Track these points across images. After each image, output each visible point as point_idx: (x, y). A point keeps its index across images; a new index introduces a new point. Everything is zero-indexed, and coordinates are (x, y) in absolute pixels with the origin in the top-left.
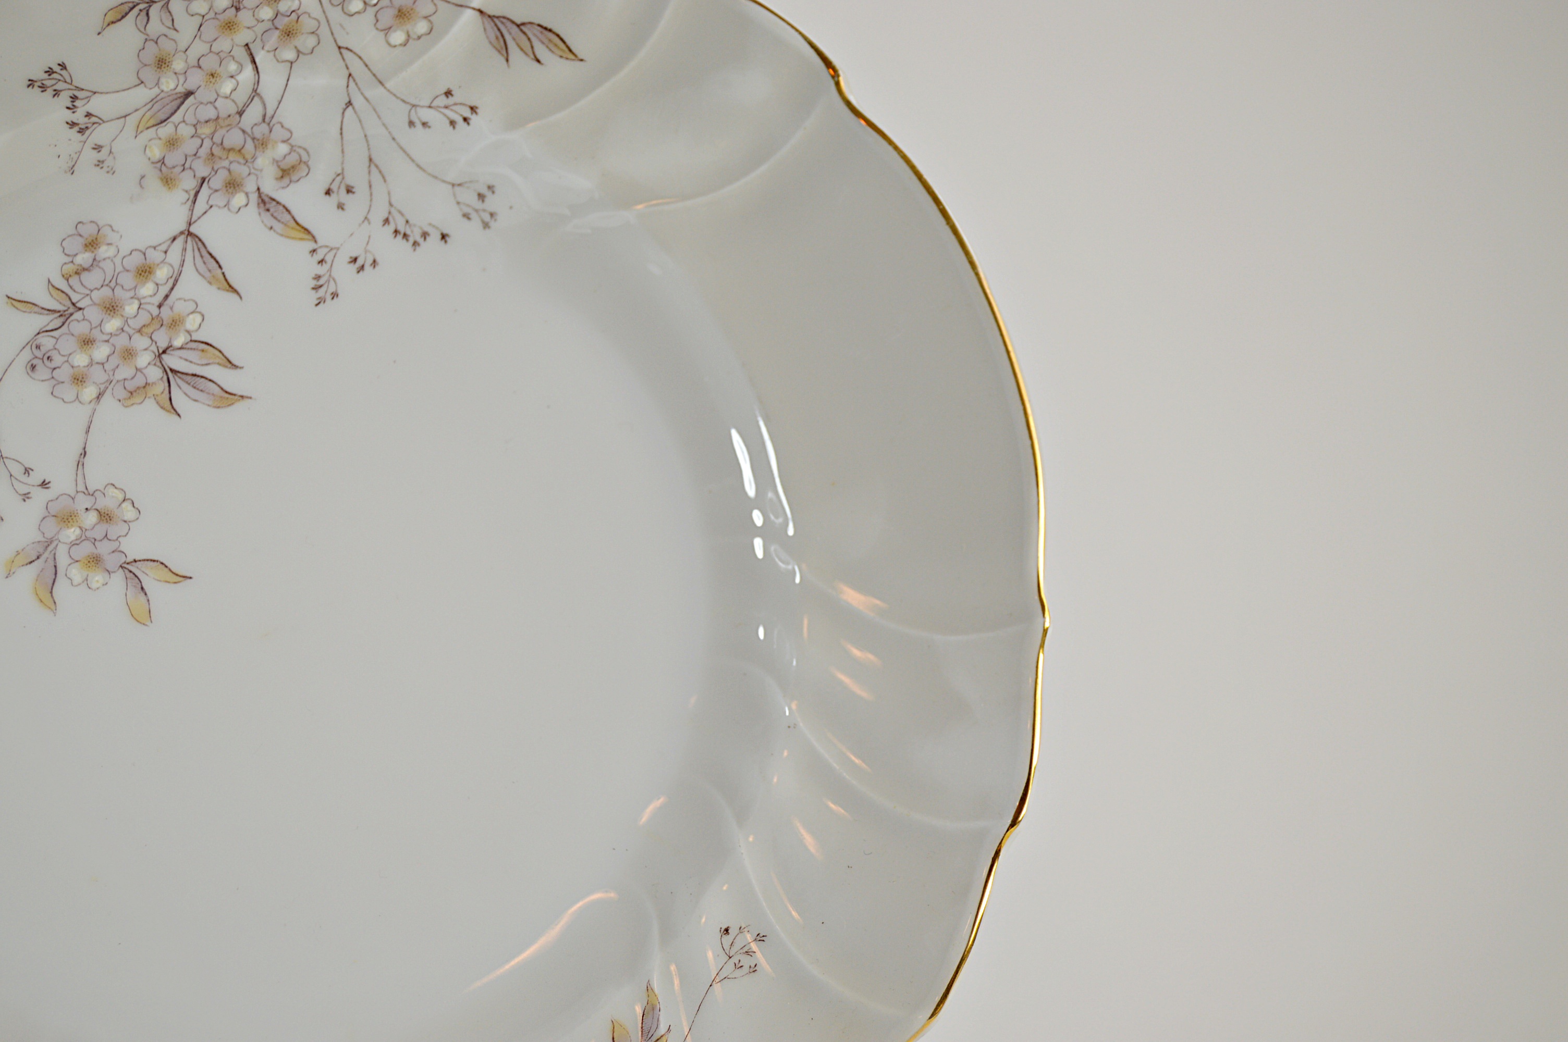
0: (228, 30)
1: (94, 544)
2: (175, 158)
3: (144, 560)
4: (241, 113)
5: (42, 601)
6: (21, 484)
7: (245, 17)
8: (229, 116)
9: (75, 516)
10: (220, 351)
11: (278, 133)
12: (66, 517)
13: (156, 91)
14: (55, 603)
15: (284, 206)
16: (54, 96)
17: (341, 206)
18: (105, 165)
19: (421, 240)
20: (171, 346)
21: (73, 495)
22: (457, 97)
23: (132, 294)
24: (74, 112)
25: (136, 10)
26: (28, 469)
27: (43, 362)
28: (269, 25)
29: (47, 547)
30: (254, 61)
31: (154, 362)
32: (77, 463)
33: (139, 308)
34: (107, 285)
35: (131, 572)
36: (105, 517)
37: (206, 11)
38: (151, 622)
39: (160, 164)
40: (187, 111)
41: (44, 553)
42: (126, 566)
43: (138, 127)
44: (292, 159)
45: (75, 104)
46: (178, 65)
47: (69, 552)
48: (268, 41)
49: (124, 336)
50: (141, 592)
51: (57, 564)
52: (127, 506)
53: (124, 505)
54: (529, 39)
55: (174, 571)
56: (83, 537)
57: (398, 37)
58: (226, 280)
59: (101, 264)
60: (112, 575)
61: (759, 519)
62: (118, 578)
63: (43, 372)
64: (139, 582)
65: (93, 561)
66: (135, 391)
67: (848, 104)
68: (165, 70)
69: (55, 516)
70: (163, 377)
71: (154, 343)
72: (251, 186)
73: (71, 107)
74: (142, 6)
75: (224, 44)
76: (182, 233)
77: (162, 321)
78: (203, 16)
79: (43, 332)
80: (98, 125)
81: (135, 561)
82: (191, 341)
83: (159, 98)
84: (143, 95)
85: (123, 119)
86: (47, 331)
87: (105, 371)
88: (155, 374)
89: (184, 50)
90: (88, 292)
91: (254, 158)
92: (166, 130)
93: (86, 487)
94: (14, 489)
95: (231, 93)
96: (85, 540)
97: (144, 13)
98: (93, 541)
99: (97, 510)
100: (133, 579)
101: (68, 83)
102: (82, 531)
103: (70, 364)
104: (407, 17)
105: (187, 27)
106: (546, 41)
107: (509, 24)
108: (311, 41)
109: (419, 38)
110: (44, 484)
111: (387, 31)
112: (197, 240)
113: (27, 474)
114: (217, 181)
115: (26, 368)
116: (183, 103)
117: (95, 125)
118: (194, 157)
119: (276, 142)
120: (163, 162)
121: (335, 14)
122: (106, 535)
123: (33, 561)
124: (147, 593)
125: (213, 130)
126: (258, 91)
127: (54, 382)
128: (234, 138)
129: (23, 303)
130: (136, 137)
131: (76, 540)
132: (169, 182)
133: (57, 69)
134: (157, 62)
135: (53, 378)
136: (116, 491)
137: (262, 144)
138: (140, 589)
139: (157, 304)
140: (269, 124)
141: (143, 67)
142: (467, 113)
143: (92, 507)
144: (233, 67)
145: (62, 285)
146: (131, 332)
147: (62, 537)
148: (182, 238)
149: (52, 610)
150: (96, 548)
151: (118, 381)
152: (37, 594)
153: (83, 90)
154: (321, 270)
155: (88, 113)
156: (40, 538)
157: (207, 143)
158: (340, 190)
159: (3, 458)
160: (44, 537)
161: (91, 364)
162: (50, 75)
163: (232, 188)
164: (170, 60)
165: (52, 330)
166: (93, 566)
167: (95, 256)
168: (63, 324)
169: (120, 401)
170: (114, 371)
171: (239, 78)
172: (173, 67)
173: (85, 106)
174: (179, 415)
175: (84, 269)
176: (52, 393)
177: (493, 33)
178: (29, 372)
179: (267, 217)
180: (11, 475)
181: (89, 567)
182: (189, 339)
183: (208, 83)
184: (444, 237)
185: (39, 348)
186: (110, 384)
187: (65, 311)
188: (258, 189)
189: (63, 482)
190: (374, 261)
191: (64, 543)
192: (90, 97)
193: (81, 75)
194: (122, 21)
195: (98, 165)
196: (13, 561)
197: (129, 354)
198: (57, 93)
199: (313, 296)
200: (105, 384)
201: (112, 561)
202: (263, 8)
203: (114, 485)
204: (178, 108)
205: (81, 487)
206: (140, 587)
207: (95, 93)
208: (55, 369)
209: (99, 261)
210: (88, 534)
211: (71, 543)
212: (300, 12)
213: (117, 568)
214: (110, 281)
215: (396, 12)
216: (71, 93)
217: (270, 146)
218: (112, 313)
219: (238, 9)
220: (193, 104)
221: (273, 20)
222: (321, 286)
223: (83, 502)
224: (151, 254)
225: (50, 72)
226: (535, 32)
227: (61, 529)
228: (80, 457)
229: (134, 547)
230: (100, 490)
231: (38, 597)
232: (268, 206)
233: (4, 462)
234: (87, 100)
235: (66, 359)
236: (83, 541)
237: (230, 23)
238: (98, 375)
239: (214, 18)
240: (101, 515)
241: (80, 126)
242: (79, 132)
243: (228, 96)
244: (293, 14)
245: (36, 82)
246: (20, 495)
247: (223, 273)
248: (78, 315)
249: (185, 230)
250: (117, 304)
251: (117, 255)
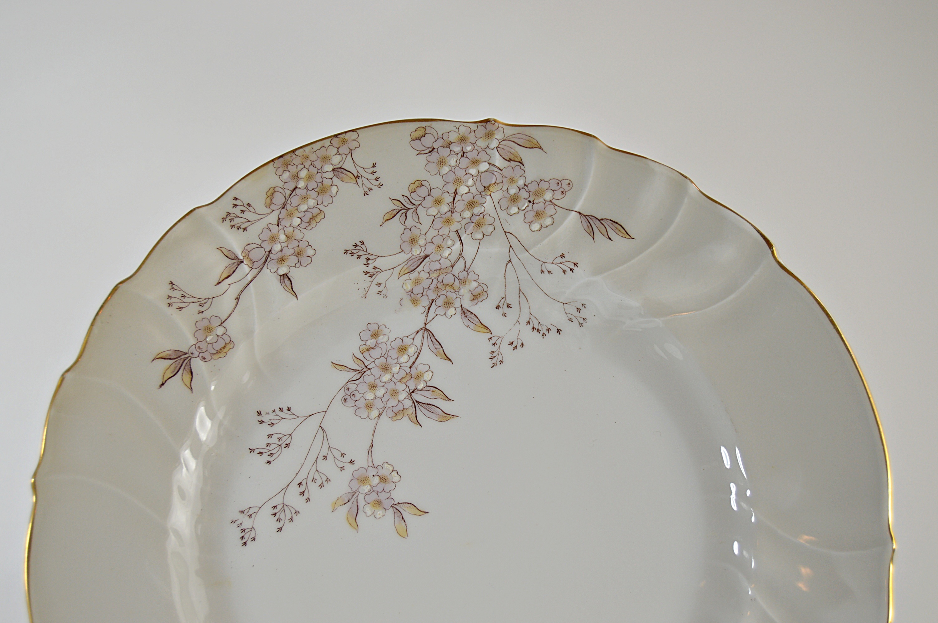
0: (447, 223)
1: (377, 494)
2: (418, 290)
3: (404, 503)
4: (453, 266)
5: (351, 525)
6: (339, 462)
7: (456, 217)
8: (447, 268)
9: (367, 479)
10: (442, 392)
11: (472, 276)
12: (363, 480)
13: (410, 255)
14: (357, 525)
15: (475, 315)
16: (358, 258)
17: (504, 315)
18: (382, 293)
19: (546, 333)
20: (416, 389)
21: (366, 468)
22: (567, 258)
23: (396, 361)
24: (367, 267)
25: (400, 213)
26: (343, 454)
27: (350, 397)
28: (469, 220)
29: (353, 496)
30: (460, 240)
31: (407, 398)
32: (368, 451)
33: (400, 369)
34: (383, 356)
35: (397, 509)
36: (383, 479)
37: (436, 213)
38: (408, 536)
39: (410, 292)
40: (425, 265)
41: (351, 499)
42: (394, 506)
43: (400, 273)
44: (479, 290)
45: (368, 262)
46: (422, 242)
47: (364, 498)
48: (468, 229)
49: (392, 383)
50: (402, 520)
51: (358, 505)
52: (394, 473)
53: (392, 473)
54: (605, 227)
55: (419, 509)
56: (372, 491)
57: (536, 227)
58: (445, 353)
59: (380, 345)
60: (387, 511)
61: (734, 488)
62: (391, 512)
63: (350, 402)
64: (401, 515)
65: (377, 503)
66: (398, 413)
67: (779, 263)
68: (414, 244)
69: (357, 479)
70: (412, 405)
71: (407, 387)
72: (457, 305)
73: (366, 264)
74: (403, 211)
75: (445, 231)
76: (422, 329)
77: (412, 375)
78: (435, 216)
79: (350, 381)
80: (379, 273)
81: (399, 503)
82: (427, 386)
83: (411, 259)
84: (403, 257)
85: (393, 269)
86: (352, 381)
87: (382, 402)
88: (408, 403)
89: (425, 234)
90: (373, 360)
91: (459, 289)
92: (414, 275)
93: (373, 464)
94: (336, 464)
95: (448, 256)
96: (373, 492)
97: (404, 214)
98: (377, 492)
99: (379, 476)
100: (398, 513)
101: (365, 252)
102: (371, 487)
103: (364, 398)
104: (541, 216)
105: (426, 221)
106: (614, 228)
107: (594, 219)
108: (491, 229)
109: (547, 227)
110: (352, 462)
111: (530, 224)
112: (429, 332)
113: (342, 457)
114: (440, 302)
115: (342, 400)
116: (423, 261)
117: (378, 273)
118: (428, 289)
119: (471, 281)
120: (412, 292)
121: (503, 214)
122: (384, 489)
123: (346, 503)
124: (405, 521)
125: (438, 274)
126: (462, 255)
127: (356, 408)
128: (449, 279)
129: (340, 366)
130: (398, 279)
131: (368, 492)
132: (415, 302)
133: (359, 244)
134: (411, 240)
135: (355, 405)
136: (388, 466)
137: (463, 282)
138: (402, 518)
139: (409, 366)
140: (467, 272)
141: (403, 243)
142: (572, 266)
143: (376, 474)
144: (450, 243)
145: (360, 356)
146: (396, 381)
147: (360, 490)
148: (422, 331)
149: (356, 529)
150: (378, 496)
151: (389, 407)
152: (348, 521)
153: (372, 255)
154: (494, 348)
155: (374, 267)
156: (350, 491)
157: (435, 282)
158: (504, 306)
159: (330, 448)
160: (351, 490)
161: (375, 398)
162: (355, 247)
163: (448, 305)
164: (417, 239)
165: (355, 380)
166: (377, 506)
167: (377, 341)
168: (361, 377)
169: (390, 418)
170: (387, 402)
171: (452, 248)
172: (419, 243)
173: (373, 263)
174: (421, 425)
175: (372, 348)
176: (355, 414)
177: (586, 224)
178: (343, 402)
179: (466, 320)
180: (334, 457)
181: (375, 506)
182: (425, 385)
183: (437, 251)
184: (558, 331)
185: (348, 390)
186: (385, 409)
187: (361, 370)
188: (461, 306)
189: (361, 461)
190: (522, 344)
191: (362, 493)
192: (376, 258)
193: (372, 247)
194: (393, 219)
195: (379, 293)
196: (336, 503)
197: (395, 393)
198: (359, 257)
199: (490, 362)
200: (382, 409)
201: (387, 503)
202: (465, 211)
203: (387, 463)
204: (421, 264)
205: (371, 464)
206: (402, 517)
207: (378, 256)
208: (356, 401)
209: (379, 344)
210: (375, 489)
211: (365, 493)
212: (484, 214)
213: (389, 507)
214: (385, 354)
215: (535, 214)
216: (366, 257)
217: (467, 283)
218: (386, 371)
219: (452, 212)
220: (428, 262)
221: (470, 218)
222: (494, 357)
223: (372, 471)
224: (405, 339)
225: (356, 246)
226: (608, 223)
227: (360, 486)
228: (370, 448)
229: (399, 496)
230: (380, 466)
231: (349, 522)
232: (466, 314)
233: (331, 450)
234: (375, 260)
235: (362, 395)
236: (372, 492)
237: (448, 219)
238: (379, 404)
239: (440, 217)
240: (381, 479)
241: (370, 274)
242: (370, 277)
243: (446, 257)
244: (481, 214)
245: (348, 251)
246: (339, 467)
247: (443, 350)
248: (368, 372)
249: (423, 327)
250: (388, 366)
251: (388, 340)
